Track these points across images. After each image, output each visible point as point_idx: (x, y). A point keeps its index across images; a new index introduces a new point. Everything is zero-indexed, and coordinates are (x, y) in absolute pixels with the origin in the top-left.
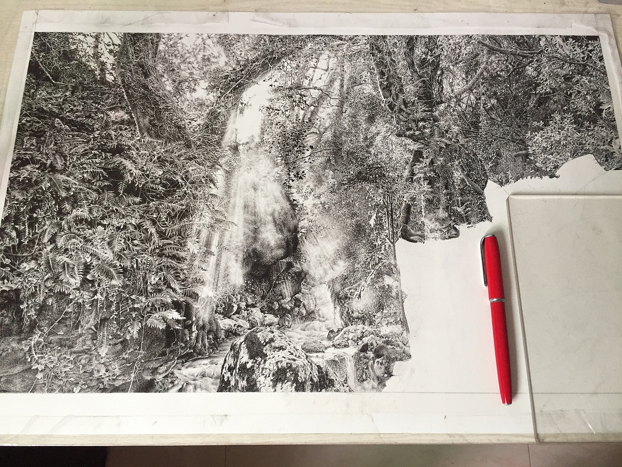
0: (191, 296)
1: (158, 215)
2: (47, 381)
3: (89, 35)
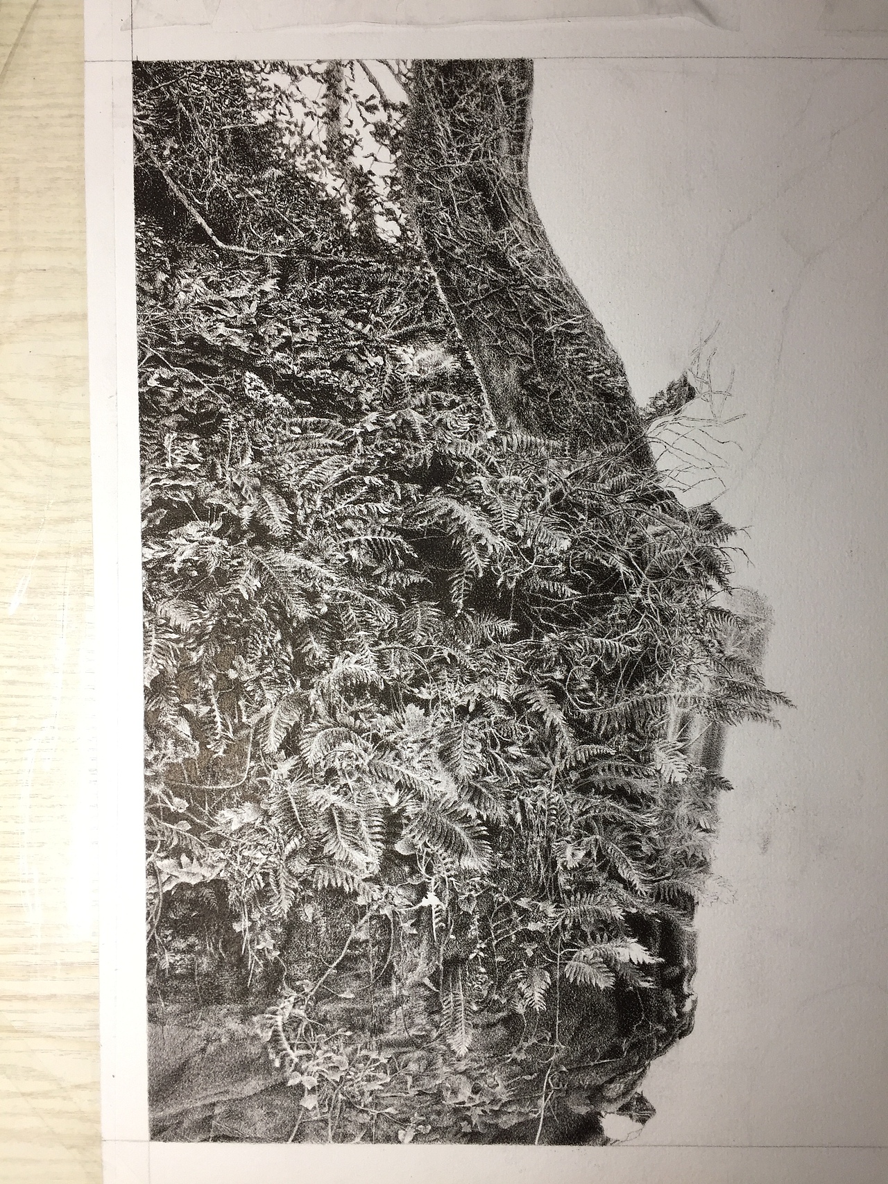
0: (673, 903)
1: (568, 671)
2: (328, 1116)
3: (307, 72)
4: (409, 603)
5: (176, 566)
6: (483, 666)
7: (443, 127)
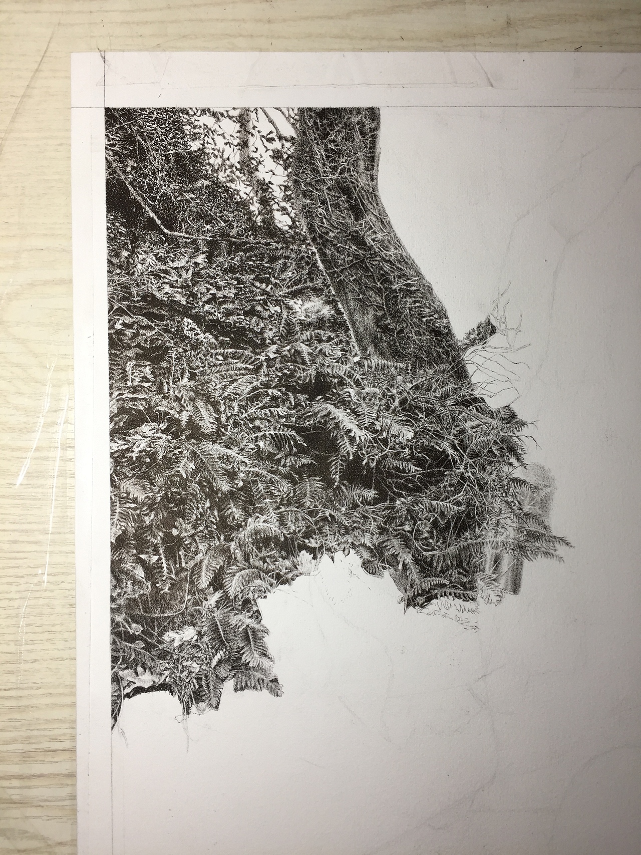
3: (226, 115)
4: (301, 478)
5: (134, 455)
6: (354, 522)
7: (319, 152)
